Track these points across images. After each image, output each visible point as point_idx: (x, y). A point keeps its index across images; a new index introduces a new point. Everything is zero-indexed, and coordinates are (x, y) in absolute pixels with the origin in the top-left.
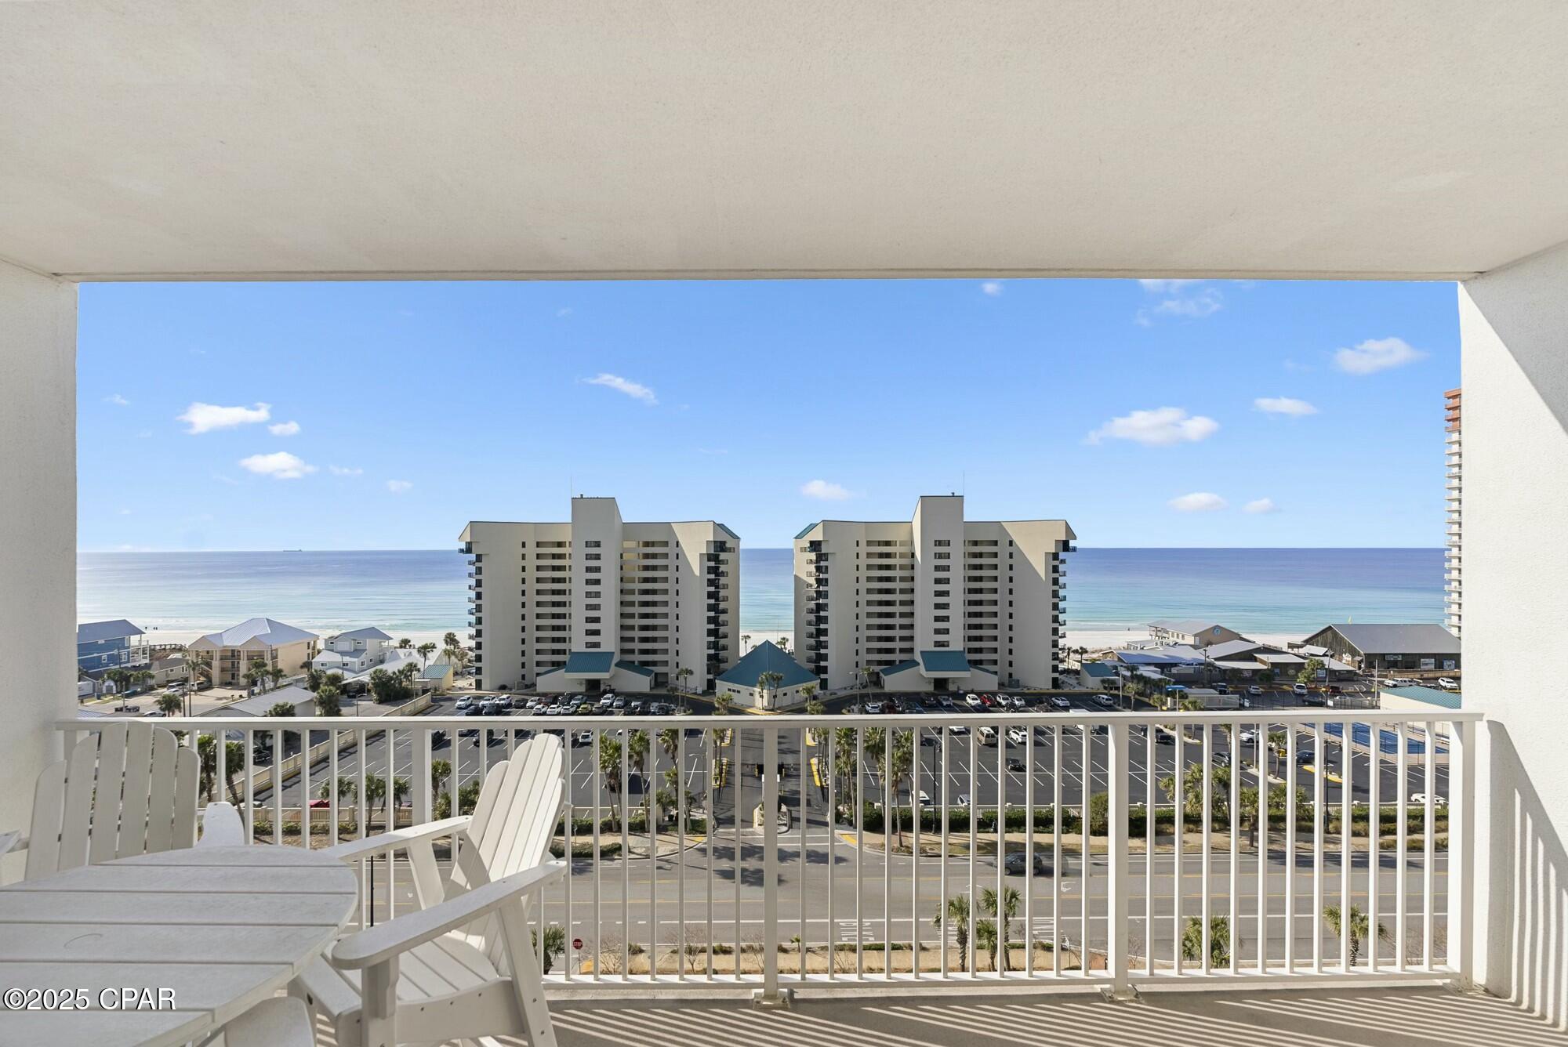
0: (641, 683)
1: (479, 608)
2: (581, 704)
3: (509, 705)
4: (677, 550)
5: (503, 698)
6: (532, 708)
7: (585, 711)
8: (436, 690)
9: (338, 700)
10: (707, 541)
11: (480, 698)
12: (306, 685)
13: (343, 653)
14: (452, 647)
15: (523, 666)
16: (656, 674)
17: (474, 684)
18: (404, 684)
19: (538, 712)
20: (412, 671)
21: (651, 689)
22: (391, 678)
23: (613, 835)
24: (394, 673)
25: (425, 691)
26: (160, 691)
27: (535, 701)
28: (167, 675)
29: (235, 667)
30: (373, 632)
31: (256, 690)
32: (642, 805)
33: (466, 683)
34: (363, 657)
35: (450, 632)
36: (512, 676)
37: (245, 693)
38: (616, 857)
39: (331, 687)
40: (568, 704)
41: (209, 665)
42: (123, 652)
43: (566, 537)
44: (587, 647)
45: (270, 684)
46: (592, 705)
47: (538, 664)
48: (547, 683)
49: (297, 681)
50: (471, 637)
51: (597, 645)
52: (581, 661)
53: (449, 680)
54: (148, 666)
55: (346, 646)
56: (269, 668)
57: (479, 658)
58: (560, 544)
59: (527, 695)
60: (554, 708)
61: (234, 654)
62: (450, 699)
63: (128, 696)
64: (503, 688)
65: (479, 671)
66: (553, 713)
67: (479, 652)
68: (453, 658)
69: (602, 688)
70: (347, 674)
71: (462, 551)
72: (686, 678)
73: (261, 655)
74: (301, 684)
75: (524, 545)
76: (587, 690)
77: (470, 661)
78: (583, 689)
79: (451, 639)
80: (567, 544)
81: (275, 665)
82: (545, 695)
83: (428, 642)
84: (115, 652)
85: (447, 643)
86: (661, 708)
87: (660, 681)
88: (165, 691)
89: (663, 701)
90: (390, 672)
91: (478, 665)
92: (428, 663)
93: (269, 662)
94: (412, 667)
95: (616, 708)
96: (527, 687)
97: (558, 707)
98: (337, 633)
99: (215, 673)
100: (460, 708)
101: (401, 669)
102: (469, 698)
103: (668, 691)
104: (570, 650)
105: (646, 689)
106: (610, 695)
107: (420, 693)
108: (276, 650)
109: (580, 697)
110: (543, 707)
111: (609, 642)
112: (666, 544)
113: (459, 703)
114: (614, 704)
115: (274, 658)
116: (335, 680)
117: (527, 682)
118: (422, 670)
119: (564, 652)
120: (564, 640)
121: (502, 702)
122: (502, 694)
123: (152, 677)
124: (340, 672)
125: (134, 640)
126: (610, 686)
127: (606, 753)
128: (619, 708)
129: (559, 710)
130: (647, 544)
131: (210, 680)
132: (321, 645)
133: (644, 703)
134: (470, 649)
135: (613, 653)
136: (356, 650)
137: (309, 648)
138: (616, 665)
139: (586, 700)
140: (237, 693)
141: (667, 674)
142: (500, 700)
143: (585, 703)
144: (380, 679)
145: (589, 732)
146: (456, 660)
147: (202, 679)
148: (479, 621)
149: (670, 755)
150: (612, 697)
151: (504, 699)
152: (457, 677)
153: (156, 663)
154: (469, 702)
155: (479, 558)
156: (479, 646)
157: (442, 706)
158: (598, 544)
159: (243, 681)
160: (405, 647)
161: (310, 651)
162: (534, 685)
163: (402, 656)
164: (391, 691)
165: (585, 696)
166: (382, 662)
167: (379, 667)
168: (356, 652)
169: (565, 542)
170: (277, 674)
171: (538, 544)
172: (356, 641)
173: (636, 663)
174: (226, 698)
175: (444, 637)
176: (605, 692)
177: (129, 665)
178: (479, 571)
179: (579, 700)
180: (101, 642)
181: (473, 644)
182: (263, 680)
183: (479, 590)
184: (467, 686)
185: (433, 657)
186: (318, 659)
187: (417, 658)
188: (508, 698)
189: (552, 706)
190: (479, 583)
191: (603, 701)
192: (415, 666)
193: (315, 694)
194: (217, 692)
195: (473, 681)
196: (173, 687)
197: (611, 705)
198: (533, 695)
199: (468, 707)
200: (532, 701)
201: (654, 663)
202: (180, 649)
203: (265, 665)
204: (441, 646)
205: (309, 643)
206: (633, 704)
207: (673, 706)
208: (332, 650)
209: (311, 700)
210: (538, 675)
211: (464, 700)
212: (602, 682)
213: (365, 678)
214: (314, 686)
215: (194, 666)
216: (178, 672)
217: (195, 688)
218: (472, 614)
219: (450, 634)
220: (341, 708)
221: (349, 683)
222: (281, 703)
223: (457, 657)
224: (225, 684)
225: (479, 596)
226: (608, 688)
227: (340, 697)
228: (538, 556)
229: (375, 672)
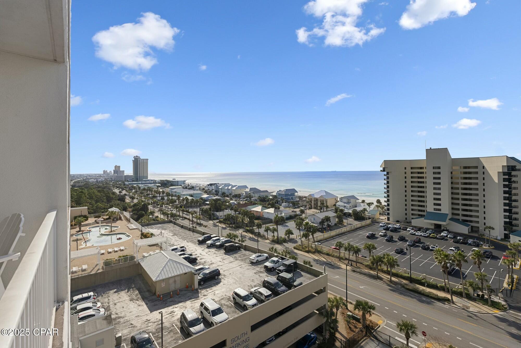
0: (464, 230)
1: (388, 191)
2: (432, 233)
3: (400, 228)
4: (483, 170)
6: (409, 231)
7: (433, 237)
8: (373, 218)
9: (342, 217)
10: (503, 166)
11: (389, 224)
12: (334, 211)
13: (345, 203)
14: (379, 204)
15: (406, 214)
16: (472, 227)
17: (387, 218)
18: (363, 215)
19: (412, 233)
20: (365, 211)
21: (469, 233)
22: (358, 213)
23: (445, 293)
24: (359, 211)
25: (369, 218)
26: (301, 208)
27: (411, 229)
28: (303, 204)
29: (317, 203)
30: (353, 197)
31: (322, 211)
32: (461, 284)
33: (384, 218)
34: (350, 205)
35: (378, 199)
36: (402, 218)
37: (319, 211)
38: (446, 303)
39: (340, 213)
40: (426, 232)
41: (311, 202)
42: (294, 197)
43: (424, 165)
44: (434, 210)
45: (325, 210)
46: (437, 235)
47: (412, 214)
48: (417, 222)
49: (332, 209)
50: (385, 201)
51: (440, 210)
52: (431, 216)
53: (377, 216)
54: (299, 201)
55: (345, 200)
57: (388, 209)
58: (421, 168)
59: (408, 226)
60: (419, 233)
61: (316, 200)
62: (378, 222)
63: (294, 208)
64: (398, 221)
65: (388, 214)
66: (418, 235)
67: (388, 207)
68: (379, 208)
69: (442, 228)
70: (345, 210)
71: (381, 171)
72: (489, 231)
73: (323, 201)
74: (333, 211)
75: (405, 168)
76: (434, 228)
77: (385, 210)
78: (433, 227)
79: (378, 201)
80: (425, 168)
81: (326, 204)
82: (415, 227)
83: (371, 202)
84: (292, 197)
85: (377, 203)
86: (474, 242)
87: (474, 230)
88: (302, 208)
89: (475, 239)
90: (358, 210)
91: (388, 212)
92: (370, 209)
93: (325, 203)
94: (365, 210)
95: (449, 238)
96: (407, 222)
97: (421, 233)
98: (343, 196)
99: (313, 204)
100: (381, 226)
101: (362, 210)
102: (384, 223)
103: (479, 235)
104: (426, 211)
105: (466, 232)
106: (446, 232)
107: (368, 219)
108: (327, 200)
109: (431, 230)
110: (414, 232)
111: (446, 208)
112: (476, 167)
113: (381, 224)
114: (448, 236)
115: (326, 202)
116: (342, 211)
117: (408, 221)
118: (368, 211)
119: (424, 211)
120: (424, 206)
122: (398, 224)
123: (299, 204)
124: (344, 208)
125: (296, 194)
126: (446, 228)
128: (451, 238)
129: (421, 234)
130: (465, 168)
131: (311, 207)
132: (338, 200)
133: (465, 239)
134: (385, 206)
135: (448, 214)
136: (348, 202)
137: (335, 200)
138: (450, 219)
139: (434, 232)
140: (317, 211)
141: (478, 227)
142: (396, 226)
143: (433, 233)
144: (355, 212)
145: (435, 246)
146: (381, 209)
147: (310, 206)
148: (388, 196)
149: (477, 265)
150: (447, 233)
152: (381, 215)
153: (300, 200)
154: (385, 225)
155: (388, 173)
156: (388, 205)
157: (375, 224)
158: (439, 168)
159: (319, 208)
160: (363, 203)
161: (336, 201)
162: (411, 222)
163: (362, 206)
164: (358, 216)
165: (434, 230)
166: (356, 207)
167: (355, 208)
168: (348, 203)
169: (424, 167)
170: (327, 207)
171: (412, 168)
172: (349, 199)
173: (461, 220)
174: (315, 212)
175: (376, 201)
176: (444, 230)
177: (295, 200)
178: (388, 178)
179: (430, 231)
180: (290, 194)
181: (386, 204)
182: (323, 208)
183: (388, 185)
184: (384, 219)
185: (372, 207)
186: (338, 204)
187: (367, 207)
188: (399, 226)
189: (418, 232)
190: (388, 182)
191: (442, 234)
192: (366, 209)
193: (336, 214)
194: (313, 210)
195: (386, 217)
196: (303, 207)
197: (447, 236)
198: (410, 226)
199: (384, 226)
200: (409, 228)
201: (471, 221)
202: (305, 197)
203: (324, 204)
204: (375, 204)
205: (335, 199)
206: (458, 238)
207: (482, 243)
208: (341, 202)
209: (335, 216)
210: (412, 219)
211: (383, 224)
212: (442, 226)
213: (351, 211)
214: (336, 212)
215: (308, 202)
216: (305, 203)
217: (308, 208)
218: (386, 193)
219: (378, 200)
220: (344, 220)
221: (346, 212)
222: (327, 215)
223: (381, 208)
224: (315, 208)
225: (388, 187)
226: (445, 229)
227: (343, 217)
228: (412, 173)
229: (353, 210)
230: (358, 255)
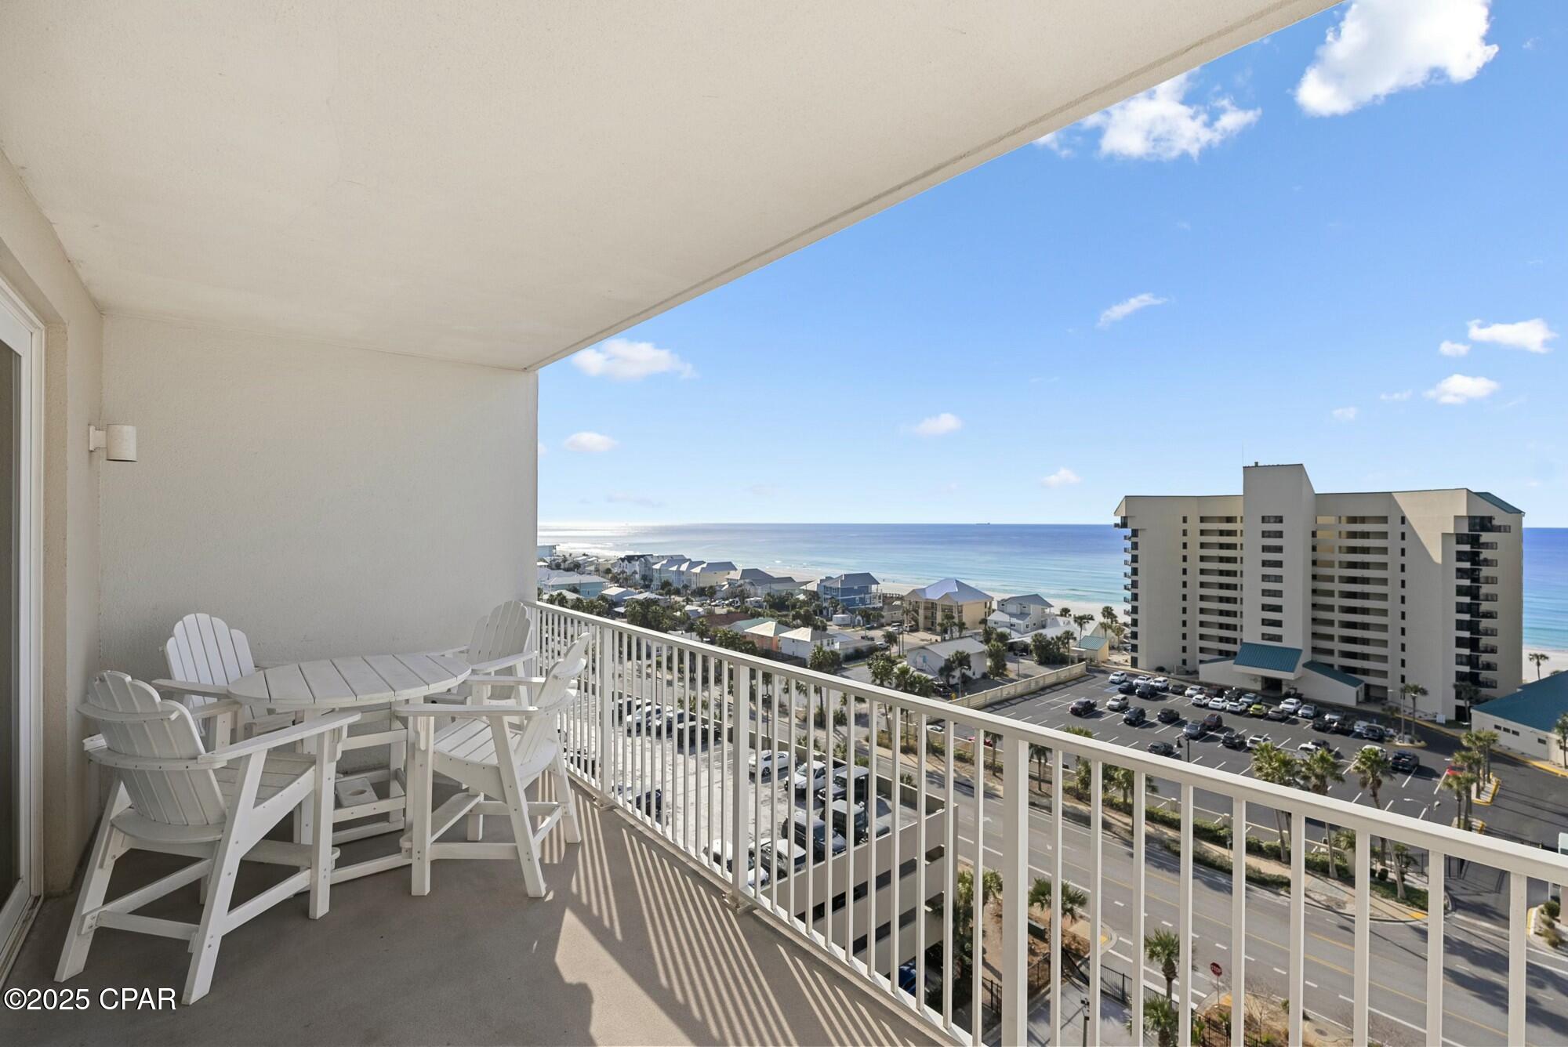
0: (1346, 694)
1: (1134, 584)
2: (1253, 704)
3: (1165, 689)
4: (1403, 528)
5: (1159, 680)
6: (1191, 696)
7: (1257, 713)
8: (1091, 660)
9: (1004, 655)
10: (1456, 517)
11: (1135, 676)
12: (982, 639)
13: (1011, 615)
14: (1109, 620)
15: (1184, 649)
16: (1368, 687)
17: (1130, 661)
18: (1062, 650)
19: (1199, 702)
20: (1069, 639)
21: (1358, 702)
22: (1050, 643)
23: (1280, 865)
24: (1053, 639)
25: (1081, 660)
26: (887, 628)
27: (1196, 690)
28: (892, 617)
29: (933, 616)
30: (1037, 599)
31: (947, 637)
32: (1326, 842)
33: (1122, 658)
34: (1028, 621)
35: (1110, 605)
36: (1173, 659)
37: (939, 638)
38: (1283, 892)
39: (999, 644)
40: (1237, 700)
41: (917, 612)
42: (867, 596)
43: (1237, 511)
44: (1263, 639)
45: (956, 634)
46: (1270, 708)
47: (1202, 650)
48: (1214, 672)
49: (976, 634)
50: (1126, 613)
51: (1279, 638)
52: (1253, 654)
53: (1104, 653)
54: (881, 609)
55: (1013, 608)
56: (956, 620)
57: (1134, 635)
58: (1229, 520)
59: (1188, 682)
60: (1218, 702)
61: (932, 606)
62: (1104, 672)
63: (869, 629)
64: (1161, 670)
65: (1134, 648)
66: (1215, 707)
67: (1134, 629)
68: (1109, 631)
69: (1285, 689)
70: (1014, 634)
71: (1116, 525)
72: (1414, 698)
73: (950, 609)
74: (977, 637)
75: (1185, 520)
76: (1263, 689)
77: (1126, 637)
78: (1258, 687)
79: (1108, 612)
80: (1239, 519)
81: (960, 617)
82: (1208, 685)
83: (1087, 614)
84: (863, 596)
85: (1104, 616)
86: (1371, 730)
87: (1372, 695)
88: (890, 629)
89: (1375, 721)
90: (1049, 637)
91: (1134, 642)
92: (1084, 633)
93: (956, 615)
94: (1069, 635)
95: (1303, 717)
96: (1188, 673)
97: (1223, 701)
98: (1007, 596)
99: (921, 619)
100: (1113, 682)
101: (1059, 635)
102: (1122, 674)
103: (1384, 710)
104: (1241, 640)
105: (1351, 702)
106: (1294, 701)
107: (1076, 661)
108: (961, 606)
109: (1252, 695)
110: (1205, 698)
111: (1295, 634)
112: (1384, 520)
113: (1112, 677)
114: (1300, 712)
115: (960, 612)
116: (1003, 637)
117: (1188, 668)
118: (1078, 639)
119: (1234, 641)
120: (1234, 628)
121: (1158, 684)
122: (1160, 676)
123: (883, 617)
124: (1008, 631)
125: (874, 587)
126: (1296, 689)
127: (1270, 765)
128: (1306, 717)
129: (1224, 705)
130: (1353, 520)
131: (917, 624)
132: (995, 606)
133: (1346, 719)
134: (1125, 624)
135: (1300, 651)
136: (1021, 613)
137: (986, 607)
138: (1305, 665)
139: (1261, 700)
140: (934, 638)
141: (1386, 688)
142: (1156, 682)
143: (1259, 703)
144: (1040, 642)
145: (1260, 737)
146: (1113, 634)
147: (913, 623)
148: (1135, 597)
149: (1369, 790)
150: (1297, 703)
151: (1160, 682)
152: (1113, 651)
153: (886, 607)
154: (1123, 678)
155: (1135, 533)
156: (1135, 623)
157: (1095, 677)
158: (1279, 520)
159: (938, 628)
160: (1065, 616)
161: (987, 610)
162: (1196, 672)
163: (1062, 624)
164: (1050, 654)
165: (1260, 695)
166: (1044, 627)
167: (1040, 631)
168: (1022, 615)
169: (1236, 517)
170: (962, 626)
171: (1203, 520)
172: (1025, 604)
173: (1336, 668)
174: (927, 640)
175: (1101, 611)
176: (1288, 696)
177: (871, 606)
178: (1135, 546)
179: (1250, 698)
180: (856, 587)
181: (1128, 620)
182: (951, 630)
183: (1135, 565)
184: (1122, 662)
185: (1090, 628)
186: (993, 617)
187: (1074, 627)
188: (1164, 681)
189: (1216, 699)
190: (1135, 559)
191: (1283, 706)
192: (1072, 634)
193: (986, 647)
194: (922, 635)
195: (1129, 657)
196: (894, 626)
197: (1295, 712)
198: (1194, 683)
199: (1121, 682)
200: (1192, 689)
201: (1366, 672)
202: (901, 598)
203: (953, 618)
204: (1099, 618)
205: (986, 604)
206: (1327, 717)
207: (1391, 731)
208: (1003, 611)
209: (984, 652)
210: (1201, 662)
211: (1118, 675)
212: (1283, 683)
213: (1028, 639)
214: (987, 641)
215: (907, 612)
216: (898, 614)
217: (908, 629)
218: (1128, 590)
219: (1107, 608)
220: (1007, 663)
221: (1016, 642)
222: (960, 650)
223: (1113, 631)
224: (928, 629)
225: (1135, 571)
226: (1293, 692)
227: (1006, 654)
228: (1203, 533)
229: (1036, 635)
230: (1046, 761)
